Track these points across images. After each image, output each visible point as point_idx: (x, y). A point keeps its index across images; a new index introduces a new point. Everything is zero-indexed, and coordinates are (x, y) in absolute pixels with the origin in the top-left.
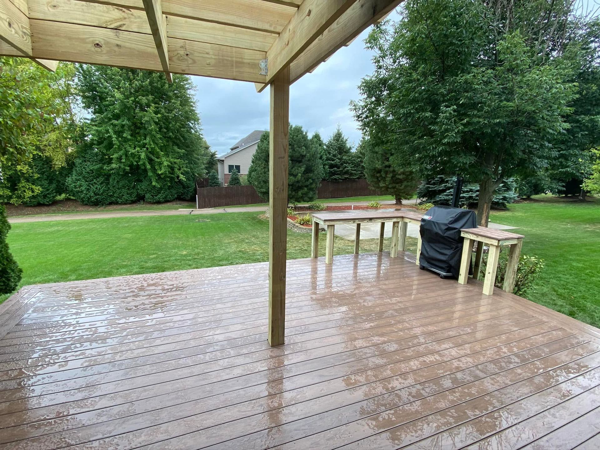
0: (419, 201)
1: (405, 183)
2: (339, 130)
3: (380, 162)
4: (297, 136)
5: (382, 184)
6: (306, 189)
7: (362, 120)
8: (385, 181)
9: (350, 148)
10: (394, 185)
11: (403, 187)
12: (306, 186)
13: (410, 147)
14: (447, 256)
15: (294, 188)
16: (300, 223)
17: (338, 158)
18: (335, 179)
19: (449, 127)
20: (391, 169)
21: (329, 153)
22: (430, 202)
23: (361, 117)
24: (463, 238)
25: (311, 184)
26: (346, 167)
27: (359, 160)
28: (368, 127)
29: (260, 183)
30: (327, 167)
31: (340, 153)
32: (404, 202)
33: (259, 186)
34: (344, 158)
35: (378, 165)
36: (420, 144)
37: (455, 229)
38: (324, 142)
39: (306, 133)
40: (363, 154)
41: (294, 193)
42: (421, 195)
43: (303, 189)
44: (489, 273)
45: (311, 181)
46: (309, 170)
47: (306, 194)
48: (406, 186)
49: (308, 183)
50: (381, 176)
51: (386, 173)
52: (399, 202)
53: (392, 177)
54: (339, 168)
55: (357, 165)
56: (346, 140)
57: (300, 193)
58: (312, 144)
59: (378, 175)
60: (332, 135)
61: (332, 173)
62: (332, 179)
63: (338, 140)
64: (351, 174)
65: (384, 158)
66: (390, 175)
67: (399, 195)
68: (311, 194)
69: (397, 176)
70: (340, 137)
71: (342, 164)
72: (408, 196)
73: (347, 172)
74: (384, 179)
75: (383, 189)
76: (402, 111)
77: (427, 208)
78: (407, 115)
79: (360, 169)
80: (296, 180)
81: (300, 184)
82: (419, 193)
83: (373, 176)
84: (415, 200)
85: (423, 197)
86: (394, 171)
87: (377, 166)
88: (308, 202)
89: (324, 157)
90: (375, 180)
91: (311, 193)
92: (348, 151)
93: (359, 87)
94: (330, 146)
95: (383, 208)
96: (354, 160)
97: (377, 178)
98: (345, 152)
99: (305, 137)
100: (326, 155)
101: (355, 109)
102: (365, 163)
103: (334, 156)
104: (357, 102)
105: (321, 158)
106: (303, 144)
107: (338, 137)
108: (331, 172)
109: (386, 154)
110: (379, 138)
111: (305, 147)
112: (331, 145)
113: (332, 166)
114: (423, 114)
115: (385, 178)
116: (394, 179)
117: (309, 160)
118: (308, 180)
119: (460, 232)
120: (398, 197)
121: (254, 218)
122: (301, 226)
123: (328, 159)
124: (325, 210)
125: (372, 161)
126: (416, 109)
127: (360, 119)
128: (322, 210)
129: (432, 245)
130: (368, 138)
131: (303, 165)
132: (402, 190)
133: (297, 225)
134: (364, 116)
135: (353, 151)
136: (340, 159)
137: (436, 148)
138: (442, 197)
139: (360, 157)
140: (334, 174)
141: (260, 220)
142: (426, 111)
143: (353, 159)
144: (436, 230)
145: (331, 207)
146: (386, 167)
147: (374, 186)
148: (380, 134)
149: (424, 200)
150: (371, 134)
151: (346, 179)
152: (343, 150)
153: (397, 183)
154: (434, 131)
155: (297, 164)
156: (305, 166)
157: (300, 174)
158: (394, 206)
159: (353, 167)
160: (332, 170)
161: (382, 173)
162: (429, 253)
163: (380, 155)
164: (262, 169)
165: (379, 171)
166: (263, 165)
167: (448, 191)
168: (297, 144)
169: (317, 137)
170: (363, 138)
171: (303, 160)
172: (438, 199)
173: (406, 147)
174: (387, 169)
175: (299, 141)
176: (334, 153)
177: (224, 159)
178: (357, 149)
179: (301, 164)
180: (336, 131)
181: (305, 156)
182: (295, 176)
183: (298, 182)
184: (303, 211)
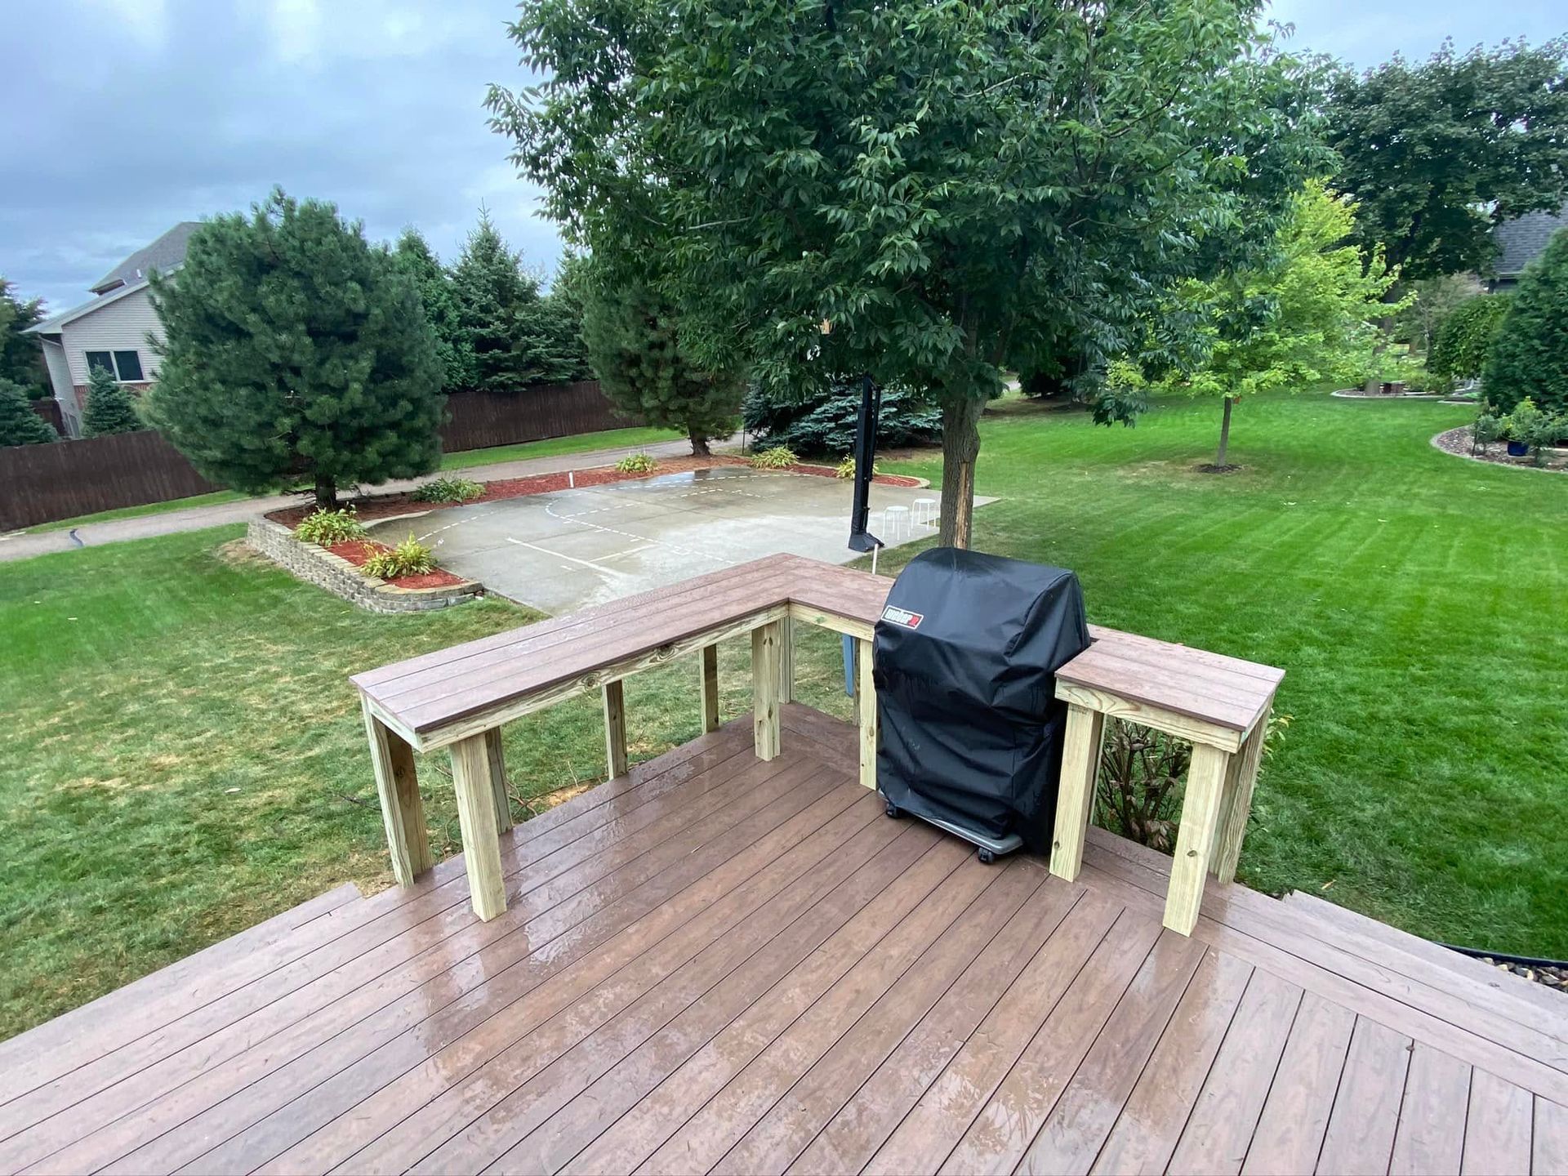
0: (749, 438)
1: (712, 394)
2: (486, 228)
3: (632, 333)
4: (319, 243)
5: (648, 402)
6: (392, 437)
7: (551, 179)
8: (655, 390)
9: (533, 287)
10: (682, 401)
11: (707, 405)
12: (394, 426)
13: (751, 291)
14: (1006, 782)
15: (346, 436)
16: (384, 577)
17: (498, 318)
18: (502, 385)
19: (891, 212)
20: (668, 353)
21: (466, 301)
22: (782, 443)
23: (547, 165)
24: (1063, 706)
25: (411, 416)
26: (529, 346)
27: (567, 321)
28: (579, 204)
29: (190, 429)
30: (467, 347)
31: (504, 301)
32: (714, 445)
33: (191, 438)
34: (519, 316)
35: (628, 342)
36: (789, 279)
37: (1032, 670)
38: (443, 265)
39: (357, 233)
40: (578, 305)
41: (346, 455)
42: (753, 424)
43: (380, 437)
44: (1192, 854)
45: (405, 406)
46: (389, 367)
47: (397, 452)
48: (716, 404)
49: (396, 414)
50: (641, 375)
51: (656, 365)
52: (701, 450)
53: (675, 378)
54: (507, 349)
55: (564, 338)
56: (517, 260)
57: (371, 453)
58: (386, 272)
59: (633, 372)
60: (467, 243)
61: (487, 365)
62: (492, 386)
63: (488, 260)
64: (551, 368)
65: (642, 318)
66: (667, 373)
67: (699, 429)
68: (416, 452)
69: (687, 375)
70: (493, 249)
71: (515, 337)
72: (724, 430)
73: (535, 362)
74: (652, 384)
75: (653, 416)
76: (709, 138)
77: (777, 463)
78: (732, 157)
79: (575, 351)
80: (346, 405)
81: (366, 421)
82: (748, 418)
83: (617, 376)
84: (742, 438)
85: (759, 426)
86: (676, 360)
87: (624, 344)
88: (410, 478)
89: (452, 315)
90: (627, 388)
91: (417, 447)
92: (527, 295)
93: (518, 32)
94: (466, 276)
95: (661, 472)
96: (552, 323)
97: (632, 382)
98: (519, 298)
99: (354, 247)
100: (457, 307)
101: (516, 128)
102: (587, 335)
103: (485, 309)
104: (516, 97)
105: (440, 317)
106: (348, 273)
107: (488, 247)
108: (482, 364)
109: (646, 305)
110: (627, 255)
111: (361, 282)
112: (469, 275)
113: (482, 344)
114: (792, 155)
115: (653, 381)
116: (681, 382)
117: (384, 332)
118: (394, 404)
119: (1050, 681)
120: (698, 435)
121: (199, 563)
122: (391, 588)
123: (465, 321)
124: (480, 500)
125: (608, 331)
126: (762, 134)
127: (541, 172)
128: (470, 499)
129: (931, 729)
130: (584, 252)
131: (362, 350)
132: (706, 414)
133: (370, 583)
134: (556, 161)
135: (545, 293)
136: (508, 321)
137: (847, 296)
138: (807, 425)
139: (567, 314)
140: (496, 367)
141: (224, 570)
142: (797, 144)
143: (548, 319)
144: (957, 680)
145: (502, 484)
146: (652, 346)
147: (625, 408)
148: (627, 238)
149: (762, 434)
150: (593, 239)
151: (536, 382)
152: (511, 290)
153: (691, 395)
154: (837, 225)
155: (340, 348)
156: (372, 352)
157: (356, 386)
158: (691, 463)
159: (553, 345)
160: (485, 356)
161: (644, 366)
162: (923, 762)
163: (630, 310)
164: (188, 373)
165: (634, 361)
166: (191, 356)
167: (819, 410)
168: (325, 274)
169: (413, 246)
170: (569, 255)
171: (361, 333)
172: (797, 433)
173: (734, 293)
174: (656, 353)
175: (331, 261)
176: (484, 302)
177: (59, 330)
178: (554, 288)
179: (354, 347)
180: (479, 230)
181: (364, 316)
182: (339, 391)
183: (355, 412)
184: (400, 511)
